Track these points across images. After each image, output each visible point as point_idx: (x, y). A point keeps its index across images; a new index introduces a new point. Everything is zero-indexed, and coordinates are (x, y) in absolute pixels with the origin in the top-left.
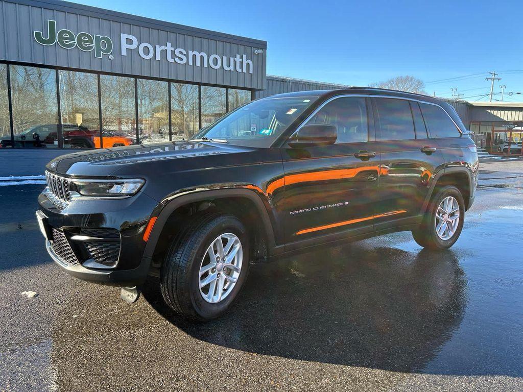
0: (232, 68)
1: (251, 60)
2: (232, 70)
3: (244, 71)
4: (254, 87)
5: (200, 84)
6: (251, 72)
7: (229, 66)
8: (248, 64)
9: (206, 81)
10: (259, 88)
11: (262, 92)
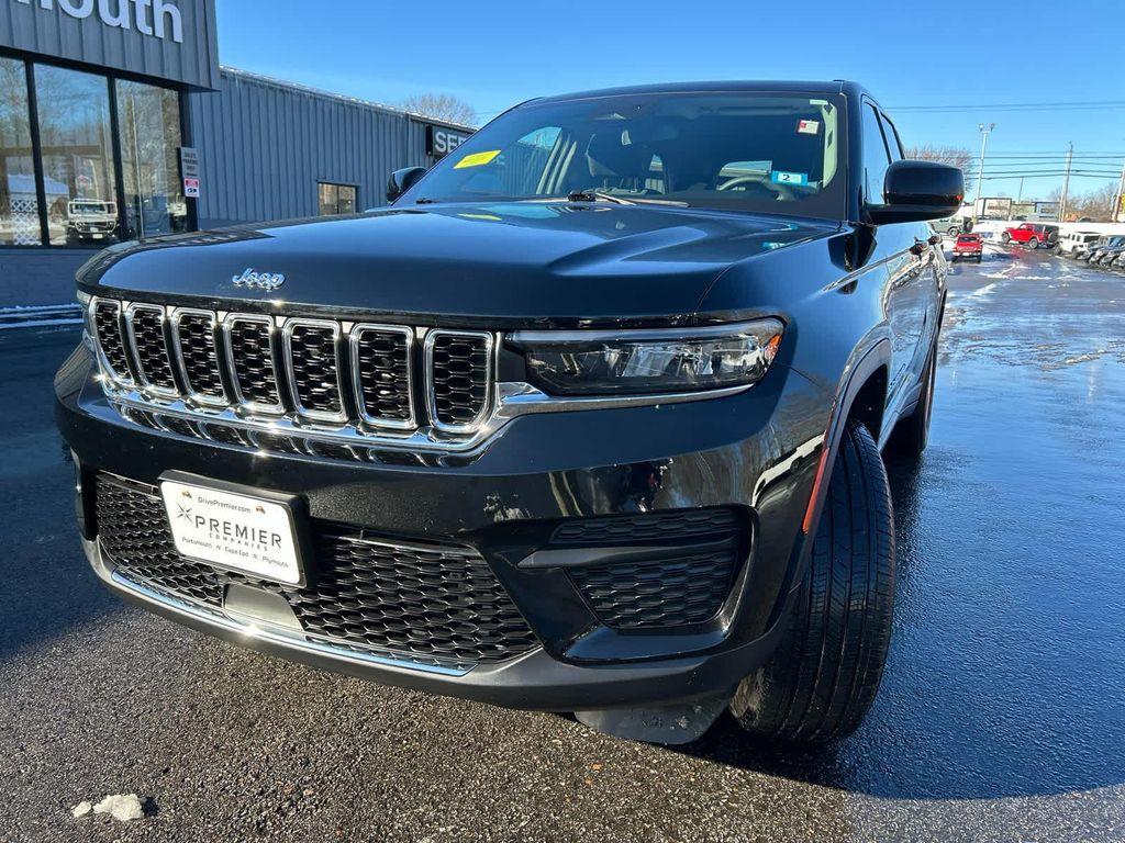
0: (124, 20)
1: (176, 5)
2: (126, 25)
3: (160, 33)
4: (189, 79)
5: (30, 58)
6: (178, 37)
7: (116, 14)
8: (168, 14)
9: (50, 51)
10: (203, 84)
11: (205, 95)
